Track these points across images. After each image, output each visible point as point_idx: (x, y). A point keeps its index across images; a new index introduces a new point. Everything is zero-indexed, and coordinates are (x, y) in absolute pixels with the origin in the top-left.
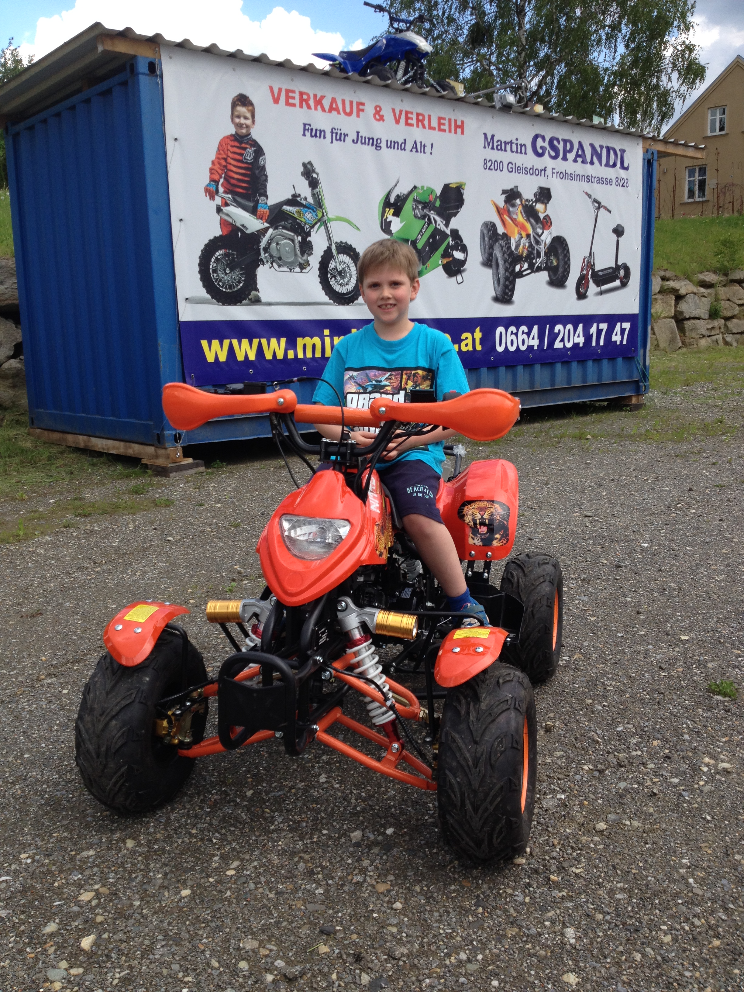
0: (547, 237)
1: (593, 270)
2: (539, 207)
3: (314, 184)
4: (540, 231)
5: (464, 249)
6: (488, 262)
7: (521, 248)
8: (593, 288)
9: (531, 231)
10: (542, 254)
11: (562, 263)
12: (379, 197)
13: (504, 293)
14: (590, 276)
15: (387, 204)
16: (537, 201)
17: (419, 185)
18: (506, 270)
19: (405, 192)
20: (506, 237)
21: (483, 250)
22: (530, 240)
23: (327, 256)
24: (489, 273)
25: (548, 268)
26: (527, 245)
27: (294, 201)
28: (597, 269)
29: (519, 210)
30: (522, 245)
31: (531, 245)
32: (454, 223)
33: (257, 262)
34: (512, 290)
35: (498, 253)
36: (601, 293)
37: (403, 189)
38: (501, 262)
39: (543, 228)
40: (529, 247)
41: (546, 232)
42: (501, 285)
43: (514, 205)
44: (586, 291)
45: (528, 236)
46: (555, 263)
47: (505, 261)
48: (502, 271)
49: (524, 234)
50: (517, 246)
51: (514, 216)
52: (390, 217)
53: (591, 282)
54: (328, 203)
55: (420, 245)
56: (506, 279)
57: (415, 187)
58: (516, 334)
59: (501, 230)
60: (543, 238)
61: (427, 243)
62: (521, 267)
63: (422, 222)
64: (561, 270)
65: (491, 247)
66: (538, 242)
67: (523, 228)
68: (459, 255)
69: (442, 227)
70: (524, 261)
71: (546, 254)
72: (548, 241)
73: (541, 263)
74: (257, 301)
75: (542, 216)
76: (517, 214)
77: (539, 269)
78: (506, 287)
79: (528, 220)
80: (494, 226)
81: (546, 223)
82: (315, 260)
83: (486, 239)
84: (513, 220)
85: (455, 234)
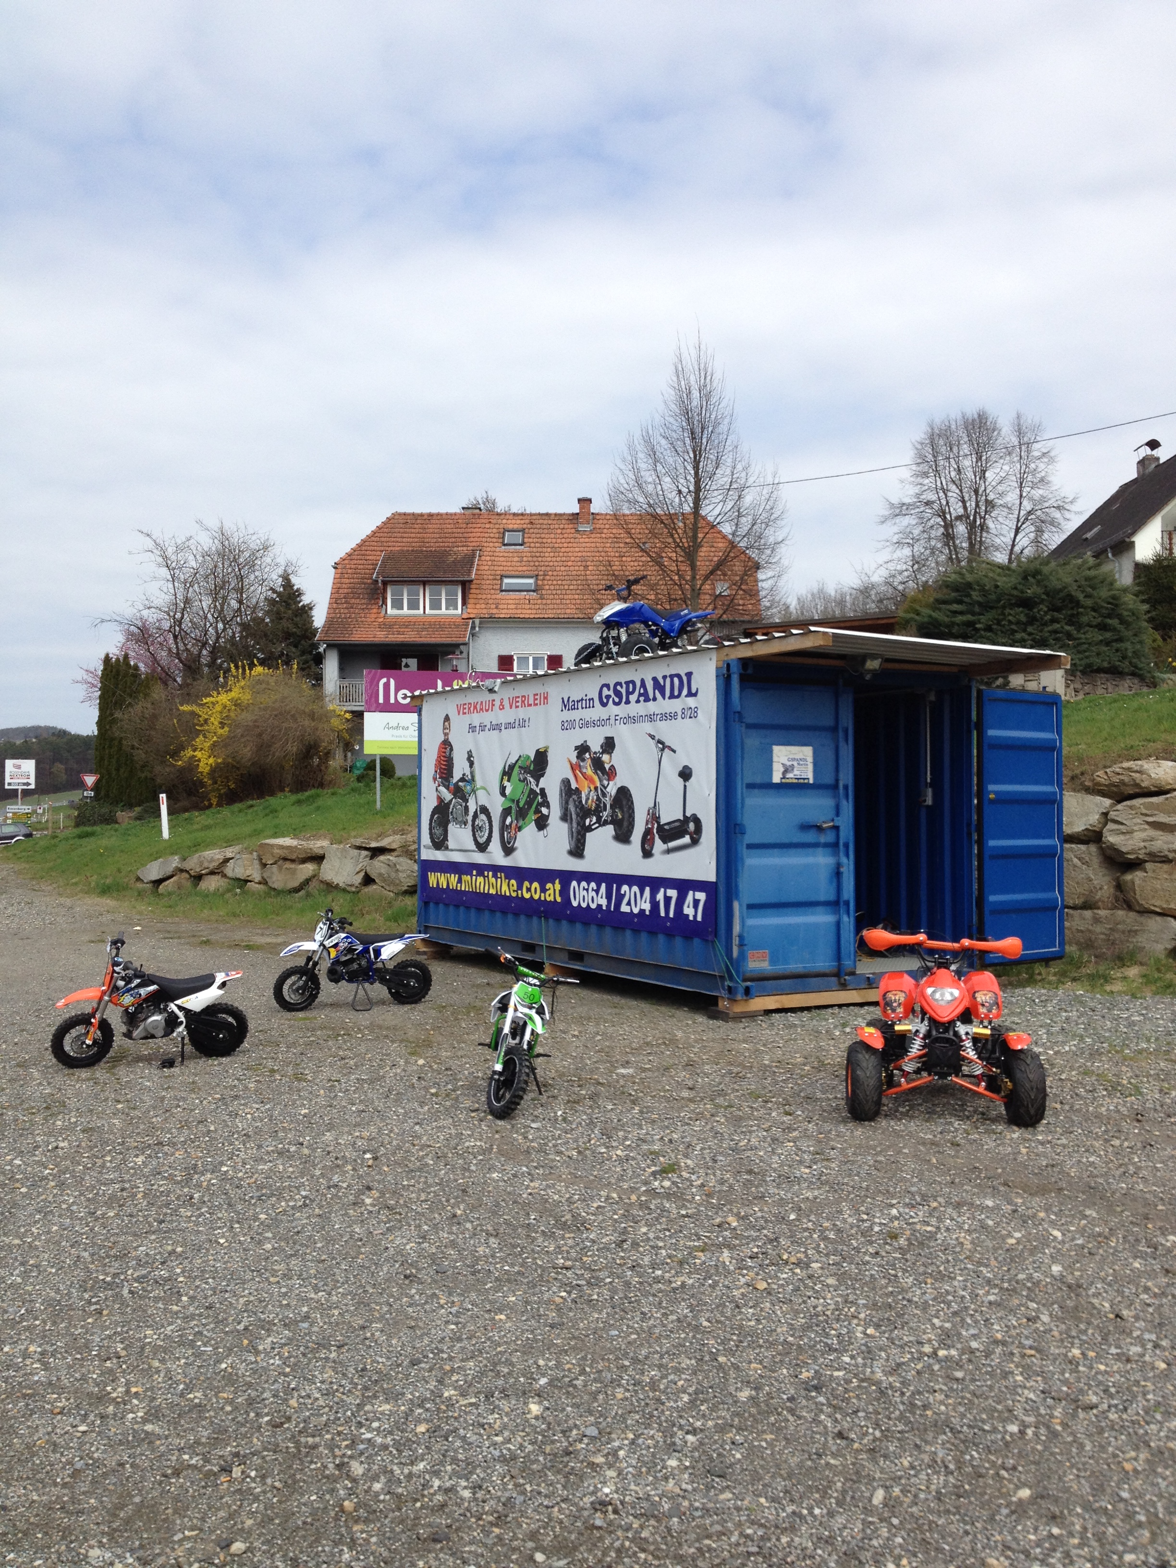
0: (612, 789)
1: (658, 823)
3: (471, 764)
4: (606, 783)
5: (548, 807)
6: (565, 817)
7: (589, 801)
8: (659, 845)
9: (598, 784)
10: (608, 806)
11: (626, 816)
12: (500, 769)
13: (577, 847)
14: (655, 830)
15: (504, 773)
16: (602, 753)
17: (521, 755)
18: (578, 824)
19: (514, 762)
20: (578, 791)
21: (561, 806)
22: (597, 793)
23: (475, 816)
24: (565, 826)
25: (614, 822)
26: (595, 798)
28: (662, 821)
29: (588, 764)
30: (590, 798)
31: (598, 799)
32: (543, 783)
33: (448, 822)
34: (584, 844)
35: (572, 807)
37: (512, 760)
38: (574, 816)
39: (609, 780)
40: (596, 800)
41: (611, 783)
42: (574, 839)
43: (583, 760)
44: (652, 848)
45: (596, 788)
46: (619, 816)
47: (578, 815)
48: (575, 825)
49: (592, 788)
50: (587, 799)
51: (584, 770)
52: (506, 783)
53: (657, 836)
54: (478, 778)
55: (521, 805)
56: (578, 833)
58: (587, 890)
59: (574, 785)
60: (608, 789)
61: (526, 803)
62: (590, 821)
63: (523, 784)
64: (625, 824)
65: (567, 803)
67: (592, 781)
68: (544, 811)
69: (534, 787)
70: (593, 815)
71: (611, 806)
73: (607, 817)
74: (447, 848)
75: (607, 767)
76: (586, 768)
77: (606, 823)
78: (578, 841)
79: (595, 773)
80: (569, 781)
81: (611, 774)
82: (470, 818)
83: (564, 795)
84: (584, 774)
85: (543, 790)
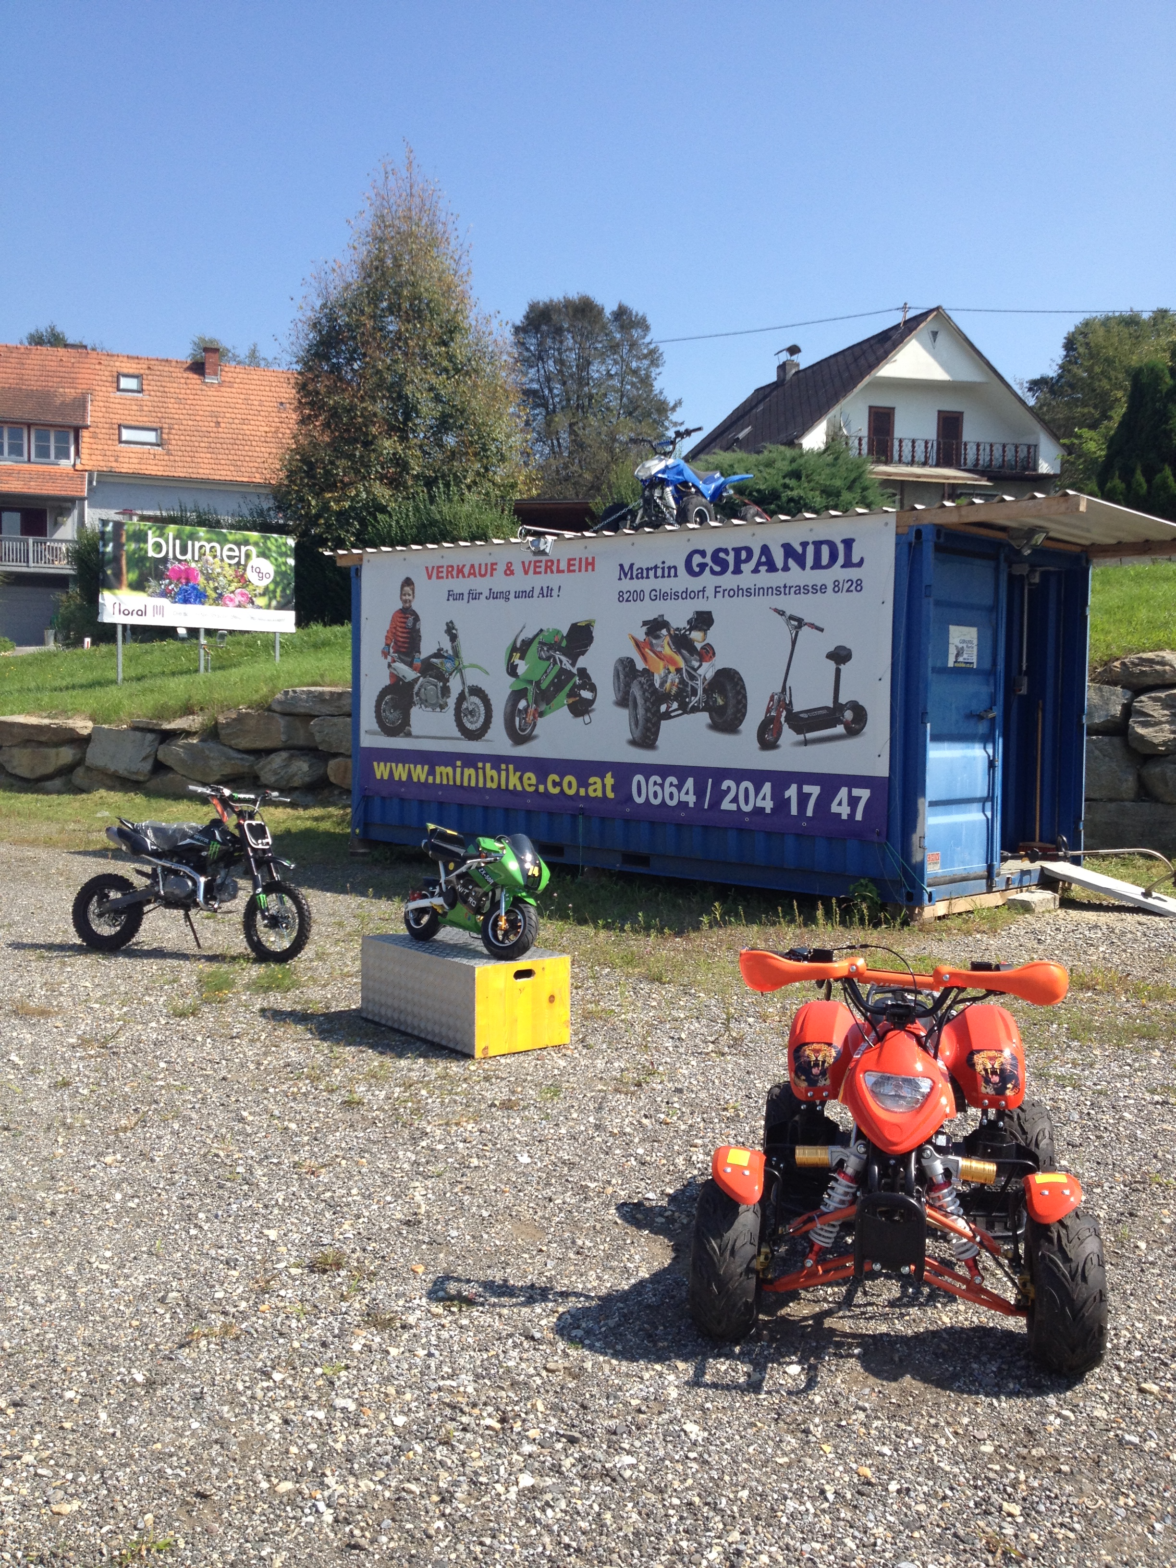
0: (707, 671)
1: (789, 711)
2: (696, 635)
3: (453, 638)
4: (696, 664)
5: (593, 688)
6: (623, 701)
7: (668, 685)
8: (788, 735)
9: (682, 664)
10: (700, 692)
11: (732, 702)
12: (509, 643)
13: (645, 736)
14: (783, 719)
15: (514, 649)
16: (690, 630)
17: (544, 628)
18: (647, 710)
19: (531, 636)
20: (647, 673)
21: (617, 689)
22: (682, 675)
23: (461, 698)
24: (624, 714)
25: (709, 708)
26: (677, 681)
27: (439, 654)
28: (796, 708)
29: (666, 642)
30: (669, 681)
31: (682, 681)
32: (582, 662)
33: (411, 704)
34: (656, 734)
35: (635, 691)
36: (806, 743)
37: (528, 634)
38: (640, 701)
39: (701, 661)
40: (680, 683)
41: (705, 665)
42: (640, 727)
43: (658, 637)
44: (777, 739)
45: (679, 670)
46: (720, 702)
47: (646, 700)
48: (641, 711)
49: (673, 669)
50: (663, 683)
51: (659, 649)
52: (516, 660)
53: (785, 727)
54: (464, 653)
55: (544, 686)
56: (647, 720)
57: (541, 630)
58: (662, 786)
59: (640, 665)
60: (700, 672)
61: (552, 683)
62: (668, 707)
63: (547, 663)
64: (730, 711)
65: (628, 685)
66: (692, 678)
67: (672, 661)
68: (586, 694)
69: (568, 667)
70: (673, 701)
71: (705, 690)
72: (710, 675)
73: (698, 702)
74: (408, 735)
75: (699, 646)
76: (662, 647)
77: (695, 709)
78: (647, 729)
79: (678, 651)
80: (631, 662)
81: (708, 653)
82: (452, 701)
83: (622, 676)
84: (659, 655)
85: (583, 672)
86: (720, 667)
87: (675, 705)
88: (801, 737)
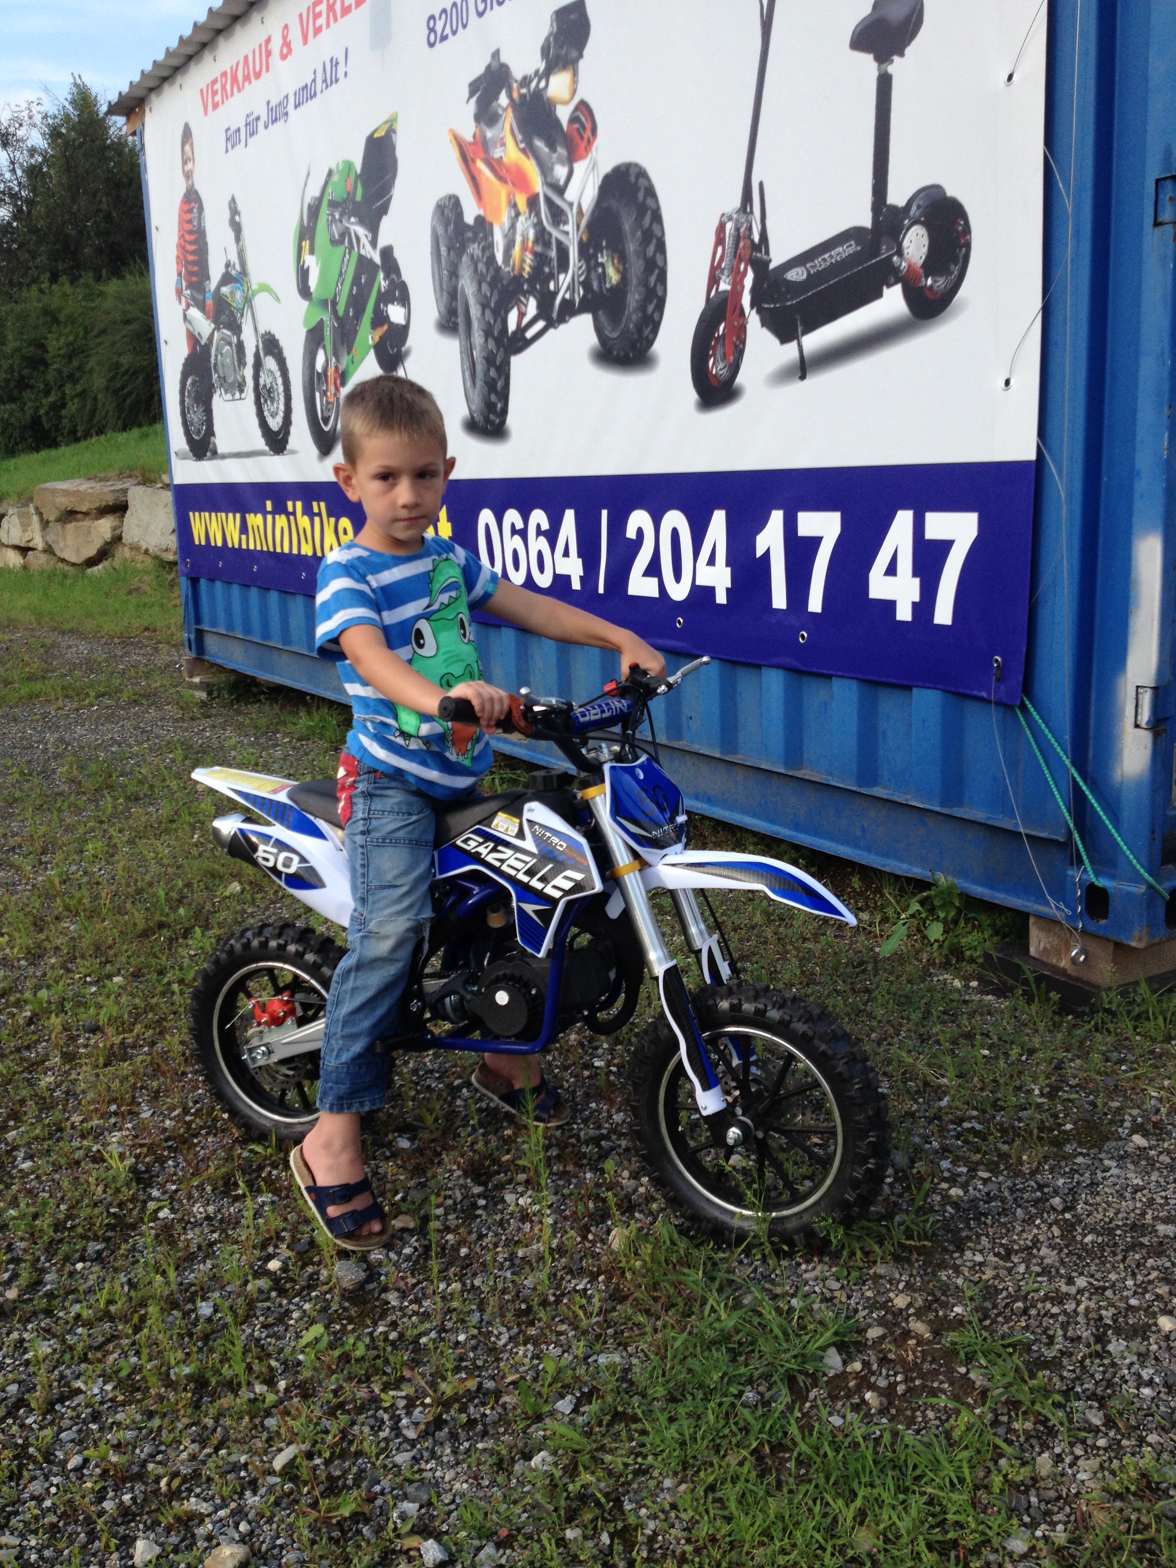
0: (583, 187)
1: (761, 267)
2: (557, 85)
3: (239, 232)
4: (562, 172)
5: (404, 300)
6: (451, 319)
7: (517, 251)
8: (762, 353)
9: (540, 185)
10: (573, 253)
12: (292, 224)
13: (489, 406)
14: (746, 300)
15: (302, 232)
16: (549, 70)
18: (488, 333)
19: (317, 193)
20: (483, 225)
21: (439, 288)
22: (538, 215)
23: (257, 365)
25: (596, 299)
26: (531, 234)
27: (227, 276)
28: (778, 256)
29: (507, 127)
30: (518, 239)
32: (387, 230)
33: (211, 390)
34: (504, 396)
36: (803, 368)
39: (571, 160)
40: (536, 241)
41: (580, 167)
42: (479, 383)
43: (494, 118)
44: (735, 369)
45: (533, 203)
46: (613, 276)
48: (478, 338)
49: (521, 201)
50: (509, 246)
52: (310, 261)
53: (753, 320)
54: (250, 263)
55: (341, 309)
57: (330, 173)
58: (523, 534)
60: (571, 194)
61: (350, 298)
62: (522, 315)
63: (343, 250)
64: (633, 299)
68: (397, 314)
69: (368, 250)
70: (526, 294)
71: (583, 248)
72: (589, 198)
73: (571, 288)
74: (215, 454)
75: (563, 114)
76: (503, 143)
77: (569, 310)
78: (491, 385)
79: (530, 150)
80: (456, 206)
81: (577, 135)
82: (248, 372)
85: (387, 253)
86: (606, 167)
87: (532, 307)
88: (790, 352)
